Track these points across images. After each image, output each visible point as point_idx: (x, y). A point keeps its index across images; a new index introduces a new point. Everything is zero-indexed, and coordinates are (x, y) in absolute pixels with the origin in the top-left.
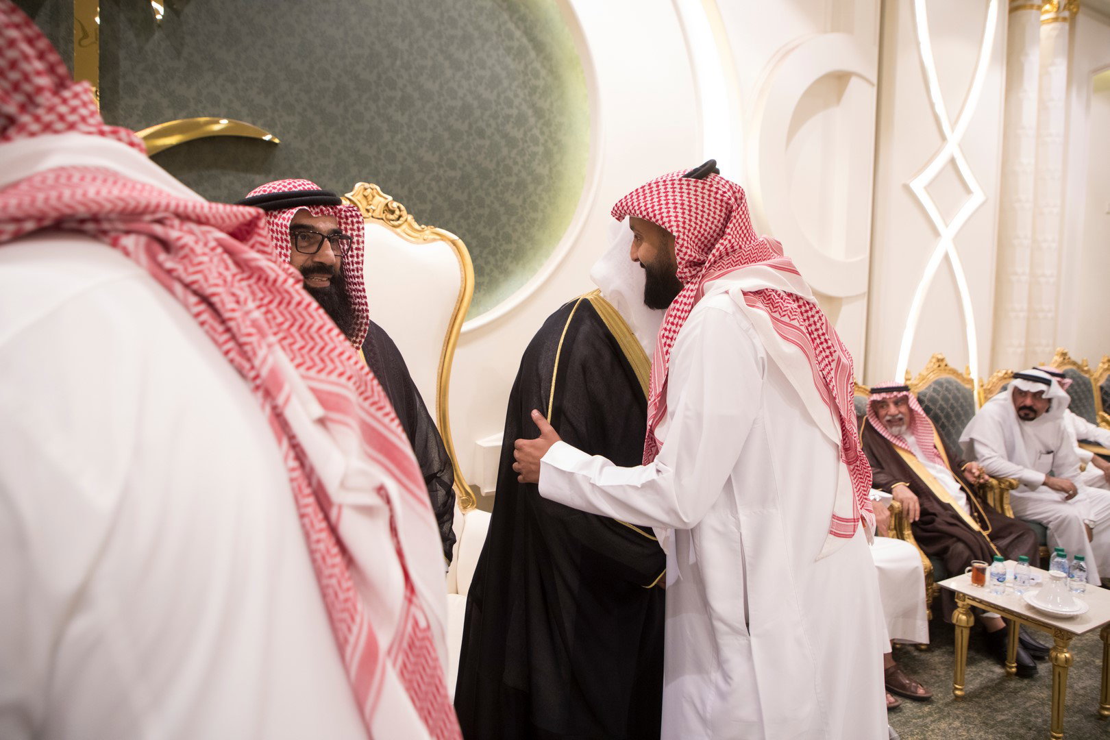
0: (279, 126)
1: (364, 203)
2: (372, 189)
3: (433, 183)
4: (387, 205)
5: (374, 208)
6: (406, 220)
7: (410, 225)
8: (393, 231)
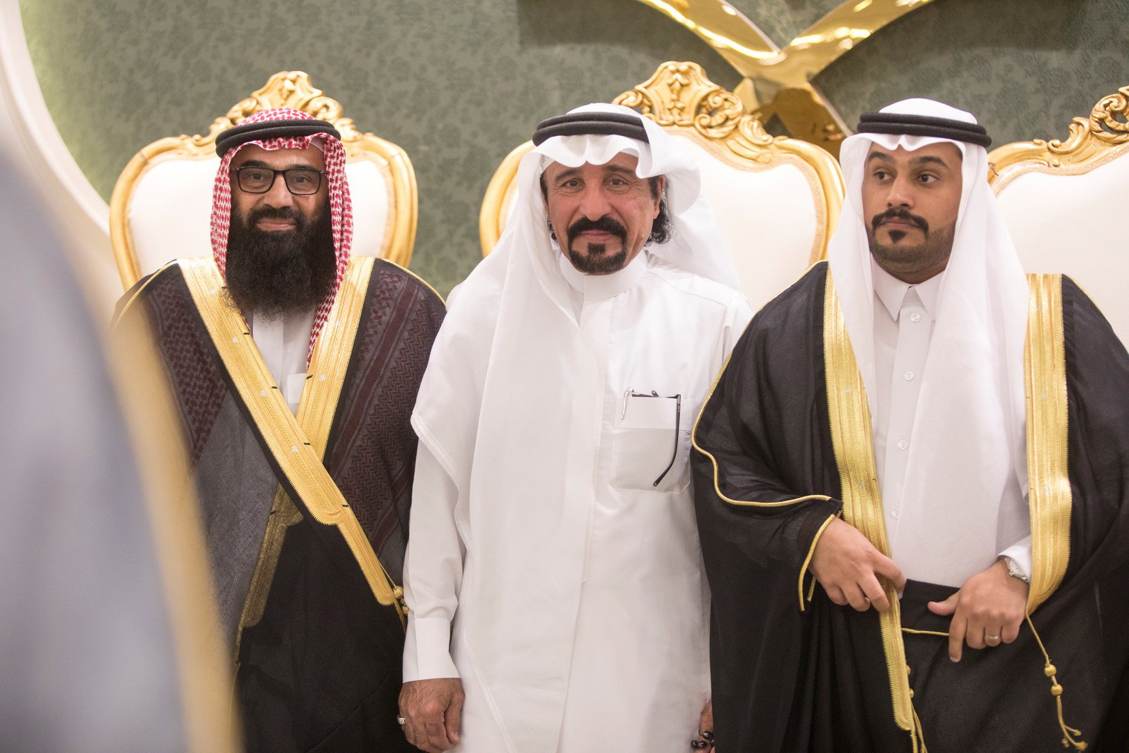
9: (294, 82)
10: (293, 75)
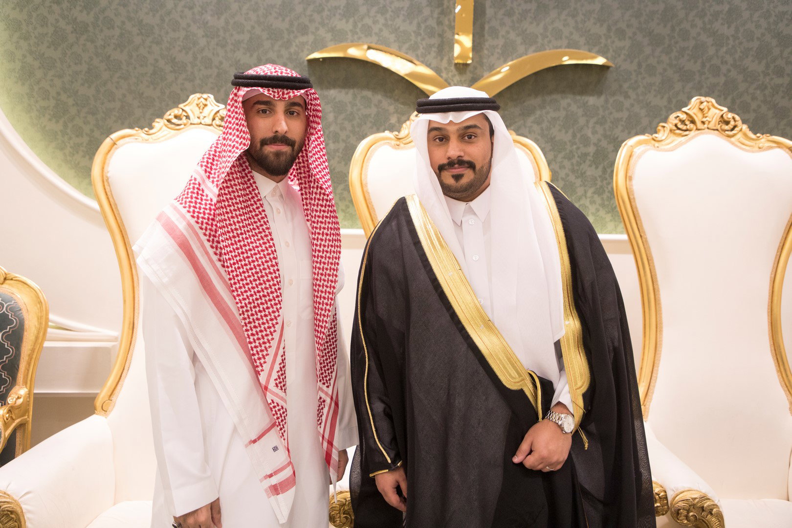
0: (611, 51)
1: (700, 115)
2: (708, 102)
3: (758, 92)
4: (722, 116)
5: (709, 120)
6: (741, 130)
7: (745, 135)
8: (728, 141)
9: (206, 100)
10: (205, 96)
